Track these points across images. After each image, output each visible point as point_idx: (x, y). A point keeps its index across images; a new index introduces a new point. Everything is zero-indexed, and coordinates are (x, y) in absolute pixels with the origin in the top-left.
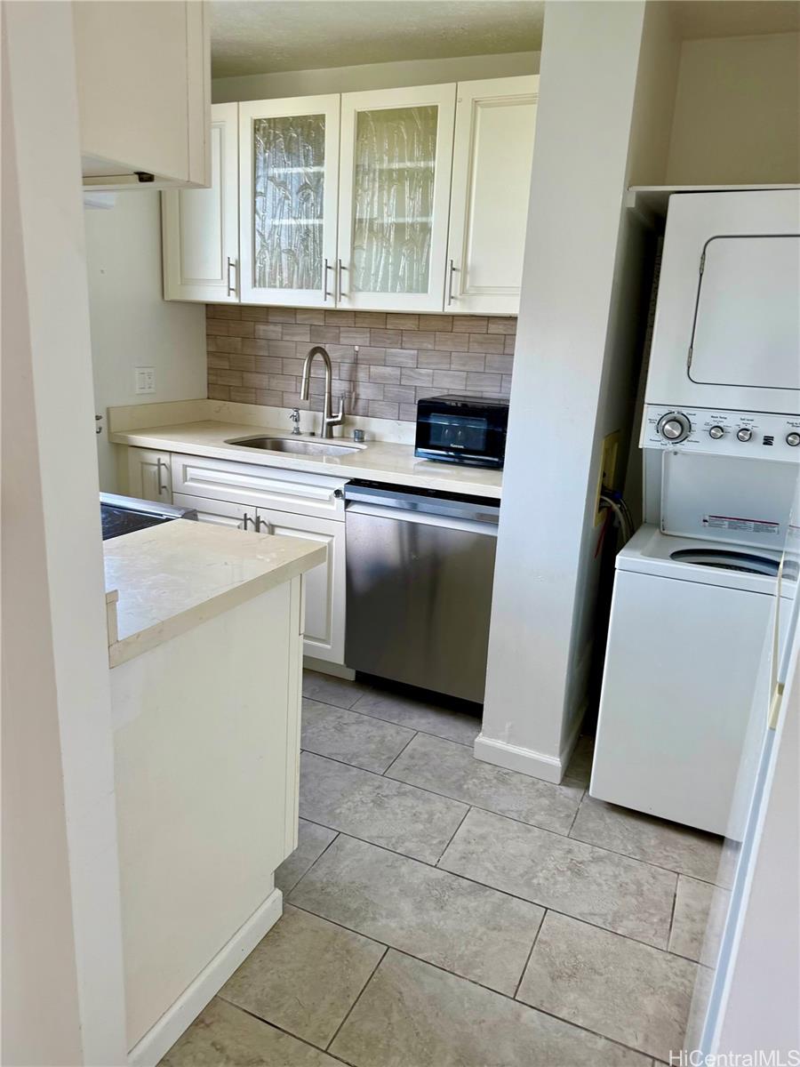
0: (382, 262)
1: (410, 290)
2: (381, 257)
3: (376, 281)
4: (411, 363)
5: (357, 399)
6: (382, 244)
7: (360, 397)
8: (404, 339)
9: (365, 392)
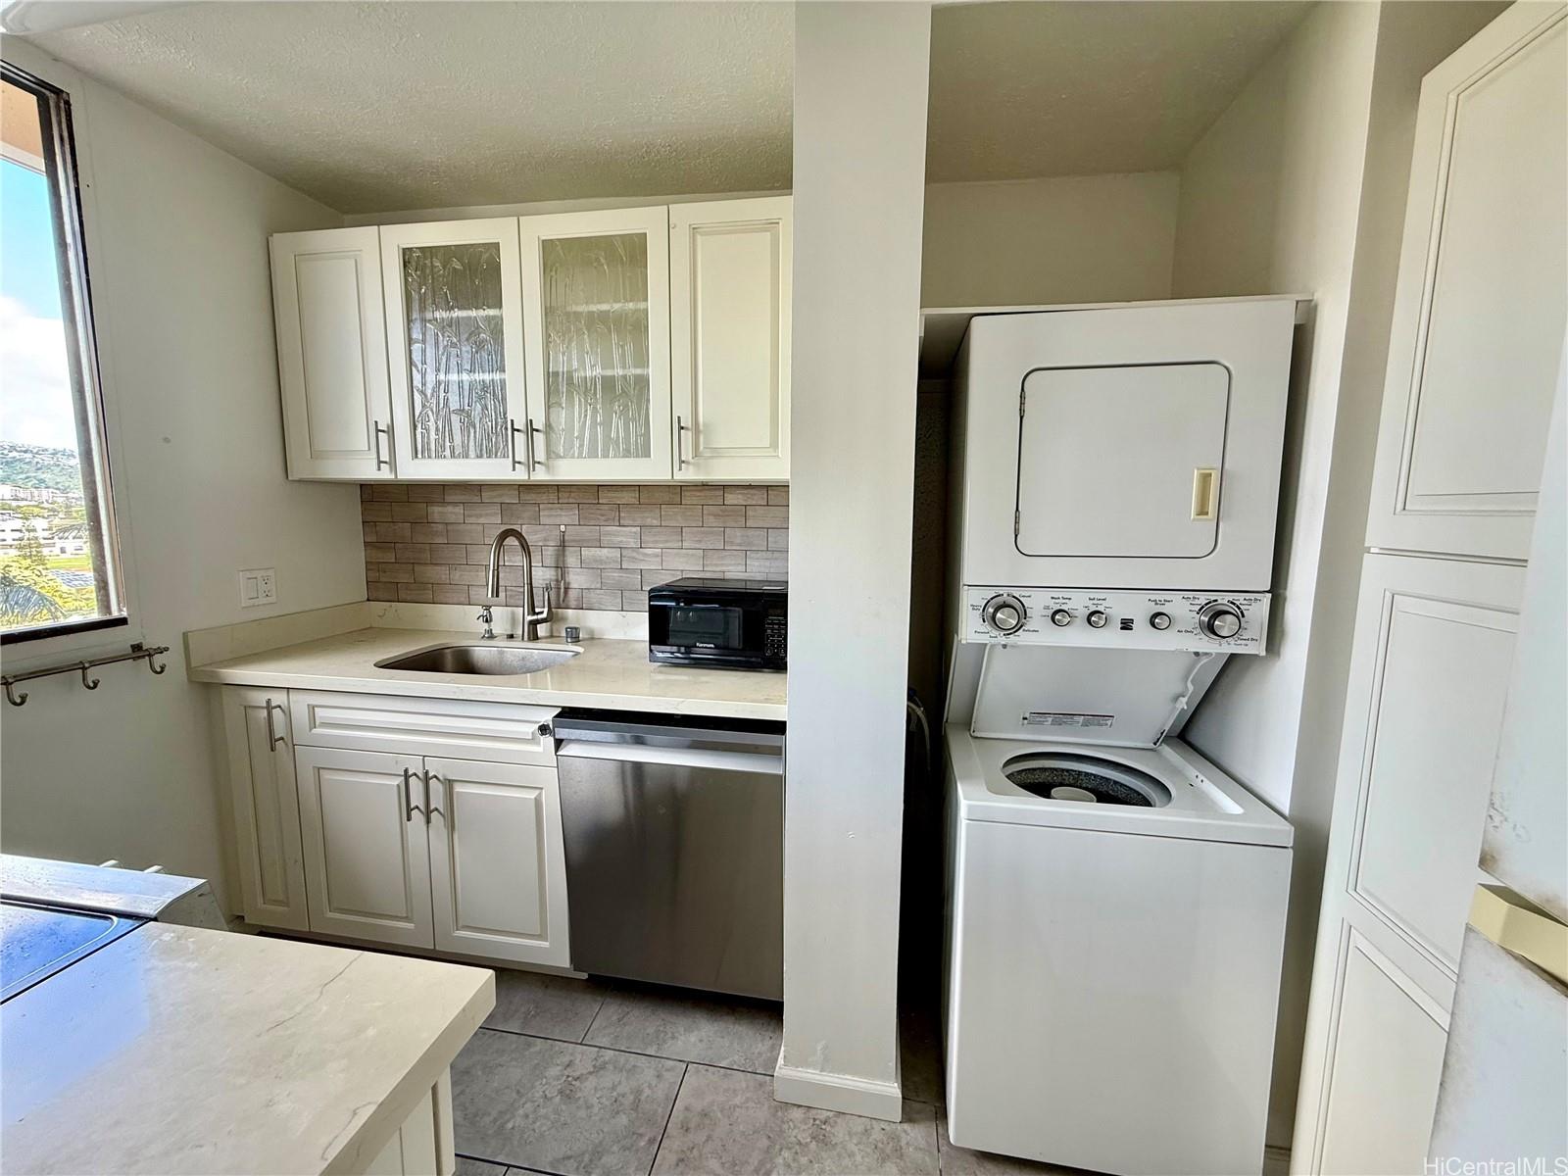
0: (588, 422)
1: (627, 454)
2: (586, 416)
3: (581, 446)
4: (633, 543)
5: (567, 589)
6: (586, 401)
7: (571, 586)
8: (622, 515)
9: (577, 579)
